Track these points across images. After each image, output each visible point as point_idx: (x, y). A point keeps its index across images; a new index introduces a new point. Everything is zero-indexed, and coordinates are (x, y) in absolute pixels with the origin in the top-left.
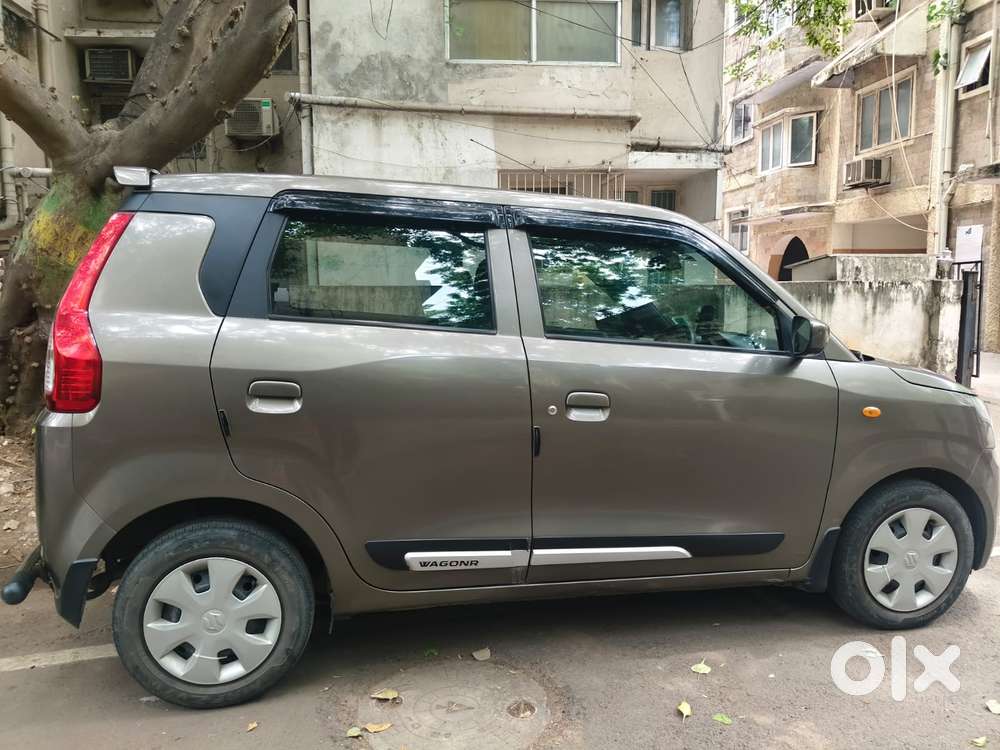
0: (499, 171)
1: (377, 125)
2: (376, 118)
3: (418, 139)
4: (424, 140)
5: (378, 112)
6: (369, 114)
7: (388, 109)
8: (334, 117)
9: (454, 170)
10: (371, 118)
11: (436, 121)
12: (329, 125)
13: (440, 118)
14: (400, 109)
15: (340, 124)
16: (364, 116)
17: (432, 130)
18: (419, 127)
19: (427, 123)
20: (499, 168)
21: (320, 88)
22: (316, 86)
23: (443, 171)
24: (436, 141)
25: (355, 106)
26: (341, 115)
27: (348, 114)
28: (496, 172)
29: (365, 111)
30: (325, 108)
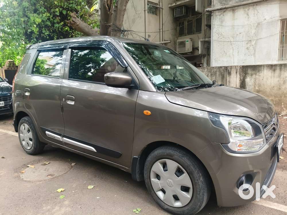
0: (281, 20)
1: (233, 13)
2: (233, 10)
3: (248, 15)
4: (249, 14)
5: (233, 8)
6: (231, 10)
7: (237, 6)
8: (220, 14)
9: (261, 23)
10: (231, 11)
11: (255, 7)
12: (218, 16)
13: (257, 5)
14: (240, 6)
15: (222, 15)
16: (230, 11)
17: (253, 10)
18: (248, 10)
19: (251, 8)
20: (281, 19)
21: (216, 5)
22: (215, 5)
23: (256, 24)
24: (254, 14)
25: (225, 8)
26: (222, 12)
27: (224, 11)
28: (280, 21)
29: (230, 9)
30: (217, 11)
